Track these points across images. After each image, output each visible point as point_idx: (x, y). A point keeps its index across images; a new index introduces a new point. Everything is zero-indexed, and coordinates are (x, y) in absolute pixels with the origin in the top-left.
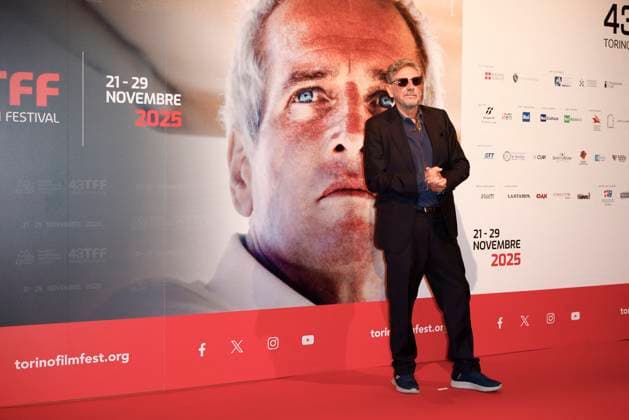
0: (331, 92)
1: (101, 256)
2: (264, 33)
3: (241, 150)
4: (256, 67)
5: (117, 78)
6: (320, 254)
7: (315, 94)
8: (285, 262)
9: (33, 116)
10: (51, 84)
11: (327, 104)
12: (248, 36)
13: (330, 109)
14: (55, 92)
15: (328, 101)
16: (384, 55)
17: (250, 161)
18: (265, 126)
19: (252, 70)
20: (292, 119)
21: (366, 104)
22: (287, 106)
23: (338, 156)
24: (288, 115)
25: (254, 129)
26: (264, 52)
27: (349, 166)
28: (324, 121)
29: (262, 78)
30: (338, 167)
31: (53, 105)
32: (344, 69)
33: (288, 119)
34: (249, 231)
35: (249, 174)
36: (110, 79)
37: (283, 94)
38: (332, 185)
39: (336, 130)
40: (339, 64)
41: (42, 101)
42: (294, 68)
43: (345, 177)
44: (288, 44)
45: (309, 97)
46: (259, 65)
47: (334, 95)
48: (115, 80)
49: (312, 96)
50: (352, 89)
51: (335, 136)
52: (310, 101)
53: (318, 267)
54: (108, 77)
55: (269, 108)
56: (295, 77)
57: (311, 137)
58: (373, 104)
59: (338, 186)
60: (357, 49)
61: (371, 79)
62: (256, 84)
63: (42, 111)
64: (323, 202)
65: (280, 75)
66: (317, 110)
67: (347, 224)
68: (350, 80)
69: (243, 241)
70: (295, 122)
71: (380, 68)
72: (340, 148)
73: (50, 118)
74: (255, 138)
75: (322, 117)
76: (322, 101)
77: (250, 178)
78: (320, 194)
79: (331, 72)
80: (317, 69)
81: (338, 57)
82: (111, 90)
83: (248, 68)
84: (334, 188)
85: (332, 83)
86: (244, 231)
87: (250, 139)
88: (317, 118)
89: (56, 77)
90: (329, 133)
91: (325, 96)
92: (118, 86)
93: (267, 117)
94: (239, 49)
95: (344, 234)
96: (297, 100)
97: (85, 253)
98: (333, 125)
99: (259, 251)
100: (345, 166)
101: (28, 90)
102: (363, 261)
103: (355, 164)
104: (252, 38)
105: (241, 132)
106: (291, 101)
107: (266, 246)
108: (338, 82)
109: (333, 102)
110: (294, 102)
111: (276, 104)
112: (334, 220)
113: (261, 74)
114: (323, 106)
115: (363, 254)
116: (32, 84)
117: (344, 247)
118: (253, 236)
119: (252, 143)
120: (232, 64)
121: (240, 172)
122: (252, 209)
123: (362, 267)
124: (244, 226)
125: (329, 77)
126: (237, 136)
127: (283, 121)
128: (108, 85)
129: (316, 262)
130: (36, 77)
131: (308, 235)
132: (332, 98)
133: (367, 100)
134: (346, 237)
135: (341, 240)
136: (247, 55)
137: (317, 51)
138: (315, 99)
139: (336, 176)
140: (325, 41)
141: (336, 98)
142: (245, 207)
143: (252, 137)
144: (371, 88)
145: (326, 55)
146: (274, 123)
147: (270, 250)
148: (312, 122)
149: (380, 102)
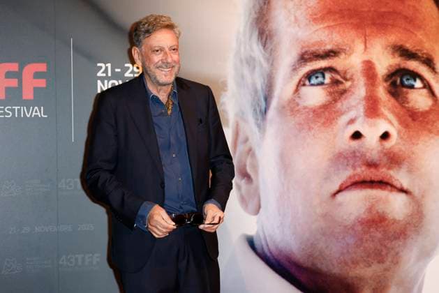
0: (345, 72)
1: (94, 263)
2: (269, 10)
3: (246, 140)
4: (261, 47)
5: (109, 65)
6: (337, 255)
7: (328, 76)
8: (298, 266)
9: (19, 110)
10: (37, 75)
11: (341, 87)
12: (250, 14)
13: (344, 92)
14: (42, 83)
15: (342, 83)
16: (405, 29)
17: (257, 152)
18: (272, 113)
19: (257, 50)
20: (303, 103)
21: (385, 84)
22: (297, 90)
23: (355, 144)
24: (297, 100)
25: (260, 118)
26: (270, 31)
27: (368, 154)
28: (339, 105)
29: (268, 60)
30: (355, 156)
31: (40, 98)
32: (359, 47)
33: (298, 105)
34: (257, 232)
35: (255, 167)
36: (101, 67)
37: (291, 78)
38: (350, 178)
39: (352, 114)
40: (353, 41)
41: (28, 94)
42: (303, 47)
43: (363, 168)
44: (296, 20)
45: (320, 79)
46: (264, 46)
47: (348, 76)
48: (107, 68)
49: (324, 77)
50: (369, 69)
51: (352, 121)
52: (322, 84)
53: (336, 271)
54: (99, 65)
55: (277, 92)
56: (304, 58)
57: (324, 123)
58: (394, 84)
59: (357, 179)
60: (374, 24)
61: (391, 56)
62: (261, 66)
63: (28, 104)
64: (340, 197)
65: (287, 56)
66: (331, 93)
67: (368, 221)
68: (366, 58)
69: (251, 243)
70: (305, 108)
71: (401, 43)
72: (357, 136)
73: (38, 112)
74: (261, 127)
75: (335, 101)
76: (335, 82)
77: (256, 172)
78: (336, 187)
79: (344, 51)
80: (329, 47)
81: (352, 33)
82: (102, 79)
83: (252, 50)
84: (353, 180)
85: (347, 62)
86: (252, 232)
87: (256, 129)
88: (331, 103)
89: (42, 67)
90: (344, 119)
91: (338, 77)
92: (109, 75)
93: (274, 103)
94: (242, 29)
95: (365, 233)
96: (307, 82)
97: (76, 259)
98: (349, 109)
99: (269, 254)
100: (363, 155)
101: (14, 83)
102: (388, 263)
103: (375, 152)
104: (256, 16)
105: (245, 121)
106: (301, 84)
107: (277, 248)
108: (353, 61)
109: (348, 84)
110: (304, 85)
111: (284, 88)
112: (353, 218)
113: (267, 55)
114: (336, 88)
115: (387, 254)
116: (18, 75)
117: (364, 247)
118: (262, 237)
119: (258, 133)
120: (234, 45)
121: (245, 165)
122: (260, 207)
123: (386, 270)
124: (251, 225)
125: (342, 56)
126: (242, 125)
127: (292, 107)
128: (100, 74)
129: (333, 265)
130: (21, 68)
131: (324, 234)
132: (346, 80)
133: (386, 81)
134: (367, 236)
135: (361, 239)
136: (251, 36)
137: (328, 27)
138: (327, 80)
139: (354, 167)
140: (337, 16)
141: (351, 79)
142: (252, 206)
143: (259, 126)
144: (391, 66)
145: (339, 32)
146: (282, 109)
147: (281, 251)
148: (325, 107)
149: (402, 82)
